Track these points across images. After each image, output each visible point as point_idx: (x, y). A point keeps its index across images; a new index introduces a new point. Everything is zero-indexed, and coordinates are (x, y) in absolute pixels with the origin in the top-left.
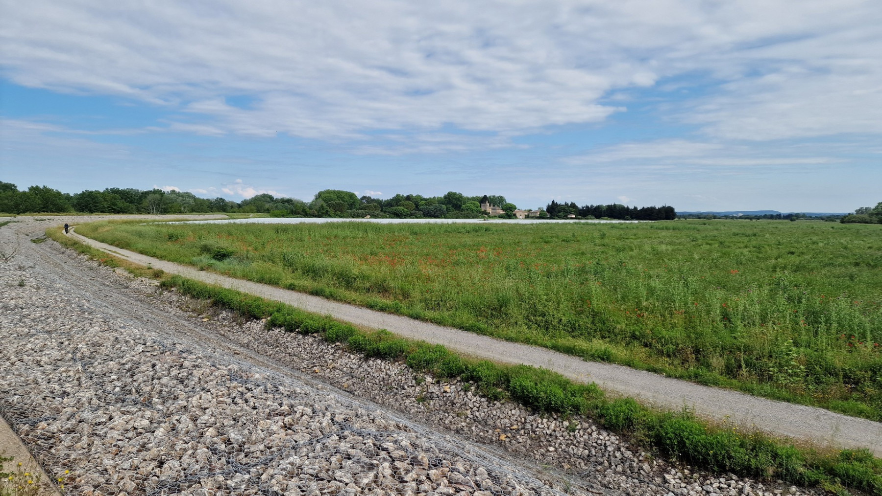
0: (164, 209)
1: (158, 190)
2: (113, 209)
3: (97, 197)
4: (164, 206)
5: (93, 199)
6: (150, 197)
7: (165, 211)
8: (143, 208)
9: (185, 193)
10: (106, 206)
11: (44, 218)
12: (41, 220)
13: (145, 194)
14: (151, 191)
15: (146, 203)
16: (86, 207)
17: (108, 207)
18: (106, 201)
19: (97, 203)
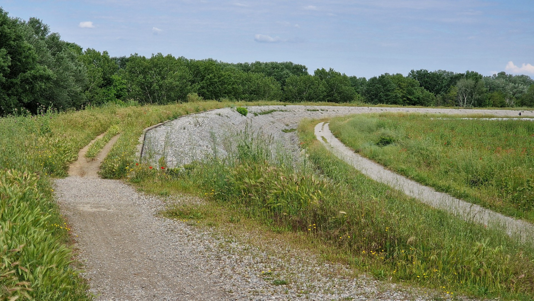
0: (478, 100)
1: (473, 72)
2: (408, 99)
3: (389, 83)
4: (478, 97)
5: (385, 85)
6: (460, 83)
7: (480, 104)
8: (450, 99)
9: (519, 77)
10: (400, 96)
11: (317, 107)
12: (314, 110)
13: (455, 79)
14: (463, 75)
15: (454, 92)
16: (376, 95)
17: (403, 97)
18: (401, 88)
19: (389, 91)
